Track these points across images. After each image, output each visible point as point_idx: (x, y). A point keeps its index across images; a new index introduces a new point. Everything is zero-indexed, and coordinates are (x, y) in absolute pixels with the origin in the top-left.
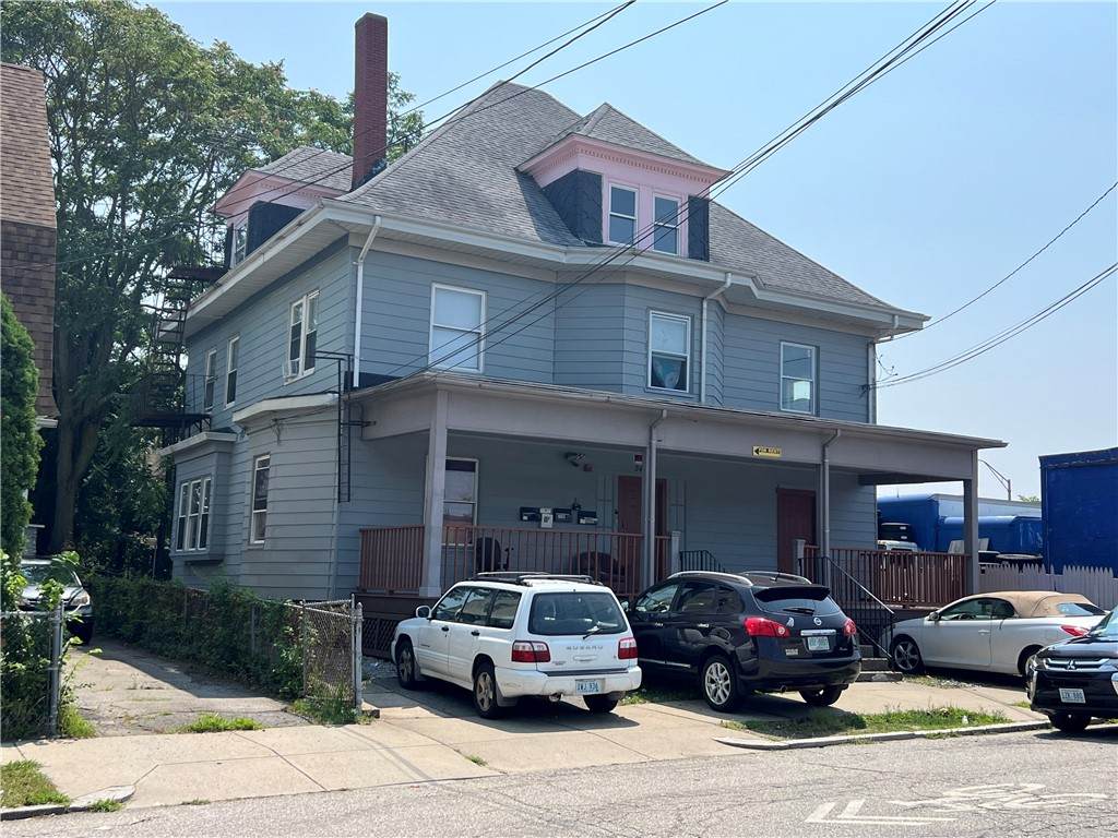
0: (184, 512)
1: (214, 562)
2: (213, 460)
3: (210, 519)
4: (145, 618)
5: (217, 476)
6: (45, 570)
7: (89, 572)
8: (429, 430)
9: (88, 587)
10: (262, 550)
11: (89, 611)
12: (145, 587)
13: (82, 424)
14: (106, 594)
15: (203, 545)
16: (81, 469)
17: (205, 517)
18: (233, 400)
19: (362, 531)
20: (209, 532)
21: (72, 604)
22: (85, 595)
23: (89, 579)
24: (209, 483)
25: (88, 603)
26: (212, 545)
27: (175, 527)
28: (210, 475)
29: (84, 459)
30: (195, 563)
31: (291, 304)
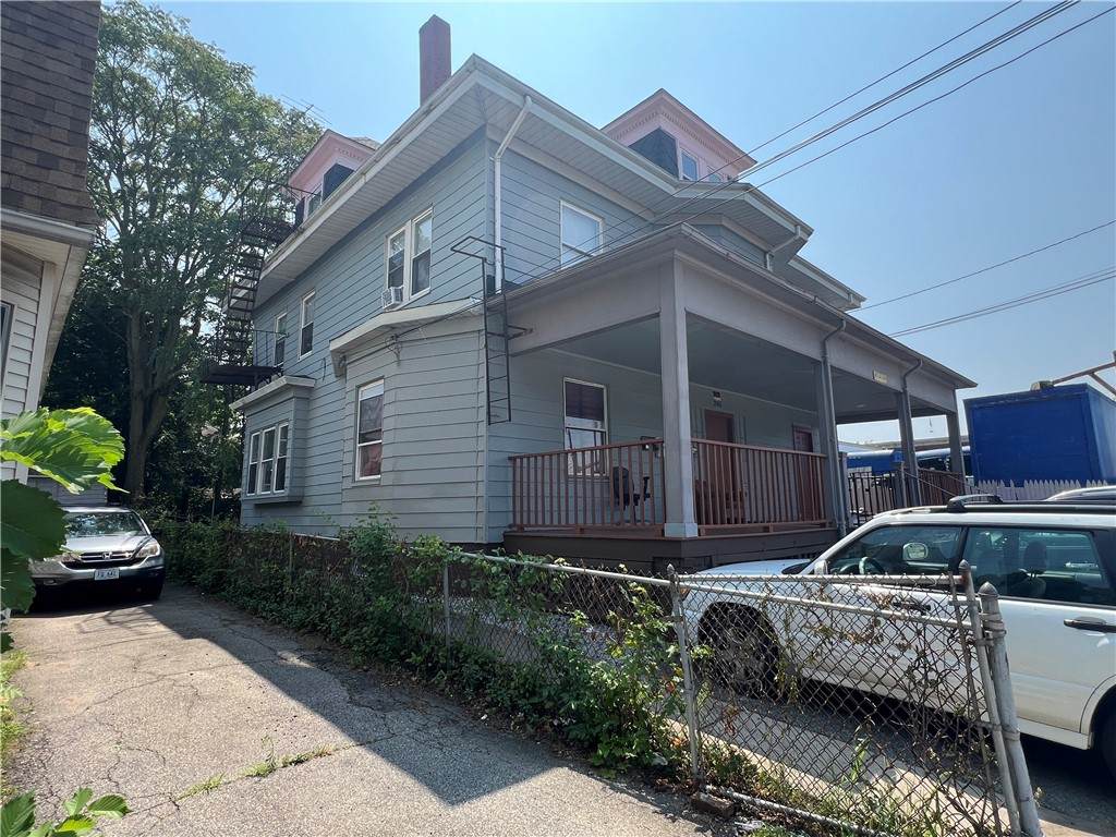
0: (255, 457)
1: (295, 504)
2: (291, 405)
3: (288, 464)
4: (227, 567)
5: (296, 420)
6: (111, 518)
7: (158, 518)
8: (657, 315)
9: (156, 534)
10: (379, 485)
11: (161, 561)
12: (226, 532)
13: (152, 396)
14: (178, 539)
15: (280, 486)
16: (151, 432)
17: (282, 462)
18: (310, 349)
19: (512, 459)
20: (287, 474)
21: (137, 556)
22: (154, 544)
23: (159, 524)
24: (285, 430)
25: (158, 553)
26: (291, 487)
27: (246, 473)
28: (287, 420)
29: (154, 423)
30: (263, 506)
31: (387, 237)
